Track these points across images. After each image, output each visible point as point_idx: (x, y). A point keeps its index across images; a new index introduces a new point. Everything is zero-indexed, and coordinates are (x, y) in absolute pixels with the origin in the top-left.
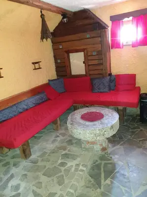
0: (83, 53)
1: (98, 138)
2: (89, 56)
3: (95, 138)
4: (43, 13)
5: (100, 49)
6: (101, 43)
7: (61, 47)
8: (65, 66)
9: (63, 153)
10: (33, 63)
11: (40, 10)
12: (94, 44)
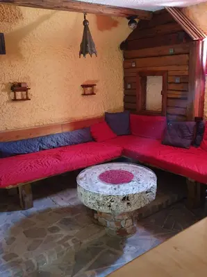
0: (161, 77)
1: (101, 208)
2: (170, 83)
3: (97, 207)
4: (86, 19)
5: (186, 73)
6: (189, 63)
7: (134, 66)
8: (136, 96)
9: (66, 217)
10: (83, 86)
11: (83, 14)
12: (178, 65)
